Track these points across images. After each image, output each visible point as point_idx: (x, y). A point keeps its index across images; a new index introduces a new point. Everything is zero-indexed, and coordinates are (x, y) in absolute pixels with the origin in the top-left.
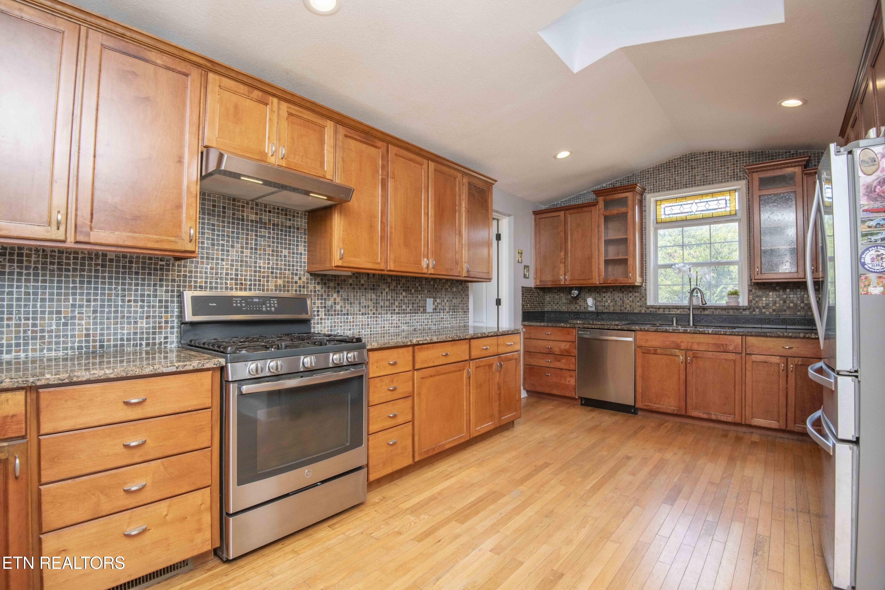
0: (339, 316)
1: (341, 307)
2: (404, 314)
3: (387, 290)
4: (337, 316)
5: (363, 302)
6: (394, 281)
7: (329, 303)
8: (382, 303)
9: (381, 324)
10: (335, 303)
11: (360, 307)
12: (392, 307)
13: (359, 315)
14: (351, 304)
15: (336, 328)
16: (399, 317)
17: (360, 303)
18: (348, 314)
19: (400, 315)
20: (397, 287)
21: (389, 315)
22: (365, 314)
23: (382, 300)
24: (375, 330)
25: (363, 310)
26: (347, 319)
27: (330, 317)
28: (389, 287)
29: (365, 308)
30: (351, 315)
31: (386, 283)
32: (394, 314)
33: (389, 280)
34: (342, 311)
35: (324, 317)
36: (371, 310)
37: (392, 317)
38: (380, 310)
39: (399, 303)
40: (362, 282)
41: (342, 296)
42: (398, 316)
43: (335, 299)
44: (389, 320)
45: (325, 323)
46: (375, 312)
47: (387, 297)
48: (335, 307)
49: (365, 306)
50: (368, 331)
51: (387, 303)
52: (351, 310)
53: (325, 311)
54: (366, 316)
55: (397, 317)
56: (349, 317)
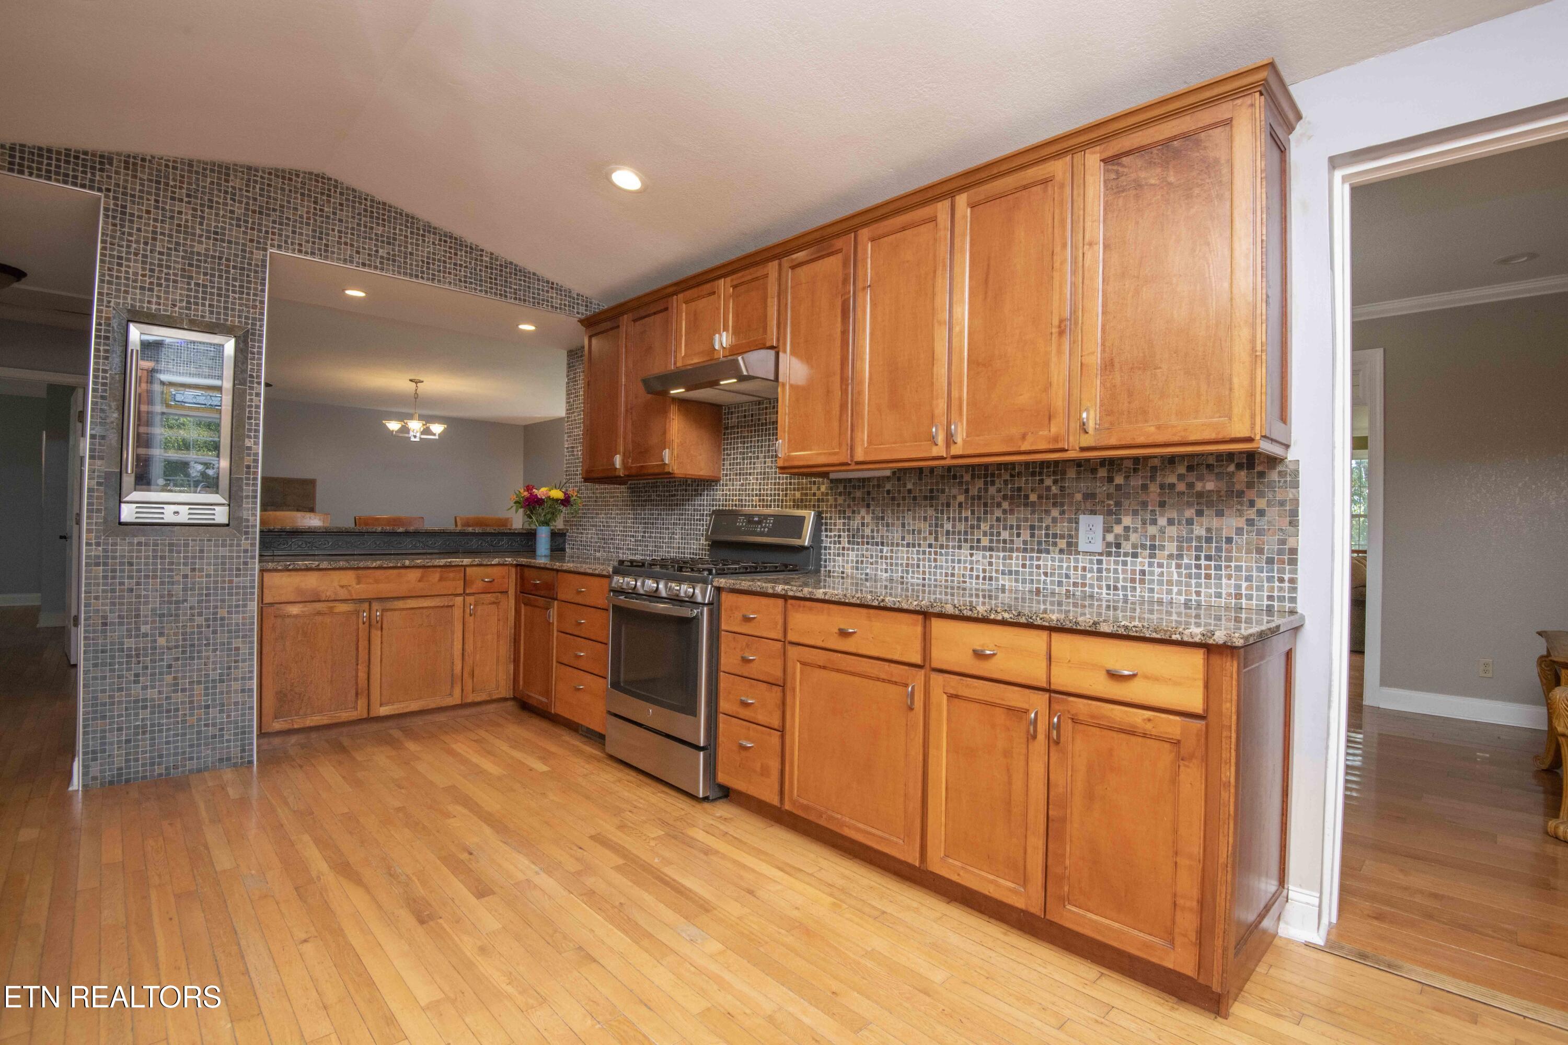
0: (869, 546)
1: (872, 531)
2: (1004, 550)
3: (961, 498)
4: (866, 546)
5: (909, 524)
6: (979, 477)
7: (856, 523)
8: (948, 526)
9: (947, 568)
10: (863, 525)
11: (903, 531)
12: (972, 534)
13: (903, 546)
14: (888, 525)
15: (864, 565)
16: (991, 557)
17: (903, 525)
18: (882, 544)
19: (994, 554)
20: (986, 490)
21: (965, 552)
22: (914, 546)
23: (949, 518)
24: (933, 578)
25: (909, 538)
26: (881, 551)
27: (856, 547)
28: (967, 491)
29: (913, 533)
30: (888, 546)
31: (961, 483)
32: (978, 549)
33: (967, 478)
34: (873, 538)
35: (847, 545)
36: (925, 539)
37: (971, 555)
38: (943, 540)
39: (992, 527)
40: (909, 486)
41: (873, 513)
42: (988, 554)
43: (863, 518)
44: (965, 562)
45: (848, 554)
46: (934, 543)
47: (960, 513)
48: (863, 531)
49: (914, 531)
50: (918, 578)
51: (961, 527)
52: (887, 537)
53: (848, 536)
54: (914, 550)
55: (984, 557)
56: (885, 549)
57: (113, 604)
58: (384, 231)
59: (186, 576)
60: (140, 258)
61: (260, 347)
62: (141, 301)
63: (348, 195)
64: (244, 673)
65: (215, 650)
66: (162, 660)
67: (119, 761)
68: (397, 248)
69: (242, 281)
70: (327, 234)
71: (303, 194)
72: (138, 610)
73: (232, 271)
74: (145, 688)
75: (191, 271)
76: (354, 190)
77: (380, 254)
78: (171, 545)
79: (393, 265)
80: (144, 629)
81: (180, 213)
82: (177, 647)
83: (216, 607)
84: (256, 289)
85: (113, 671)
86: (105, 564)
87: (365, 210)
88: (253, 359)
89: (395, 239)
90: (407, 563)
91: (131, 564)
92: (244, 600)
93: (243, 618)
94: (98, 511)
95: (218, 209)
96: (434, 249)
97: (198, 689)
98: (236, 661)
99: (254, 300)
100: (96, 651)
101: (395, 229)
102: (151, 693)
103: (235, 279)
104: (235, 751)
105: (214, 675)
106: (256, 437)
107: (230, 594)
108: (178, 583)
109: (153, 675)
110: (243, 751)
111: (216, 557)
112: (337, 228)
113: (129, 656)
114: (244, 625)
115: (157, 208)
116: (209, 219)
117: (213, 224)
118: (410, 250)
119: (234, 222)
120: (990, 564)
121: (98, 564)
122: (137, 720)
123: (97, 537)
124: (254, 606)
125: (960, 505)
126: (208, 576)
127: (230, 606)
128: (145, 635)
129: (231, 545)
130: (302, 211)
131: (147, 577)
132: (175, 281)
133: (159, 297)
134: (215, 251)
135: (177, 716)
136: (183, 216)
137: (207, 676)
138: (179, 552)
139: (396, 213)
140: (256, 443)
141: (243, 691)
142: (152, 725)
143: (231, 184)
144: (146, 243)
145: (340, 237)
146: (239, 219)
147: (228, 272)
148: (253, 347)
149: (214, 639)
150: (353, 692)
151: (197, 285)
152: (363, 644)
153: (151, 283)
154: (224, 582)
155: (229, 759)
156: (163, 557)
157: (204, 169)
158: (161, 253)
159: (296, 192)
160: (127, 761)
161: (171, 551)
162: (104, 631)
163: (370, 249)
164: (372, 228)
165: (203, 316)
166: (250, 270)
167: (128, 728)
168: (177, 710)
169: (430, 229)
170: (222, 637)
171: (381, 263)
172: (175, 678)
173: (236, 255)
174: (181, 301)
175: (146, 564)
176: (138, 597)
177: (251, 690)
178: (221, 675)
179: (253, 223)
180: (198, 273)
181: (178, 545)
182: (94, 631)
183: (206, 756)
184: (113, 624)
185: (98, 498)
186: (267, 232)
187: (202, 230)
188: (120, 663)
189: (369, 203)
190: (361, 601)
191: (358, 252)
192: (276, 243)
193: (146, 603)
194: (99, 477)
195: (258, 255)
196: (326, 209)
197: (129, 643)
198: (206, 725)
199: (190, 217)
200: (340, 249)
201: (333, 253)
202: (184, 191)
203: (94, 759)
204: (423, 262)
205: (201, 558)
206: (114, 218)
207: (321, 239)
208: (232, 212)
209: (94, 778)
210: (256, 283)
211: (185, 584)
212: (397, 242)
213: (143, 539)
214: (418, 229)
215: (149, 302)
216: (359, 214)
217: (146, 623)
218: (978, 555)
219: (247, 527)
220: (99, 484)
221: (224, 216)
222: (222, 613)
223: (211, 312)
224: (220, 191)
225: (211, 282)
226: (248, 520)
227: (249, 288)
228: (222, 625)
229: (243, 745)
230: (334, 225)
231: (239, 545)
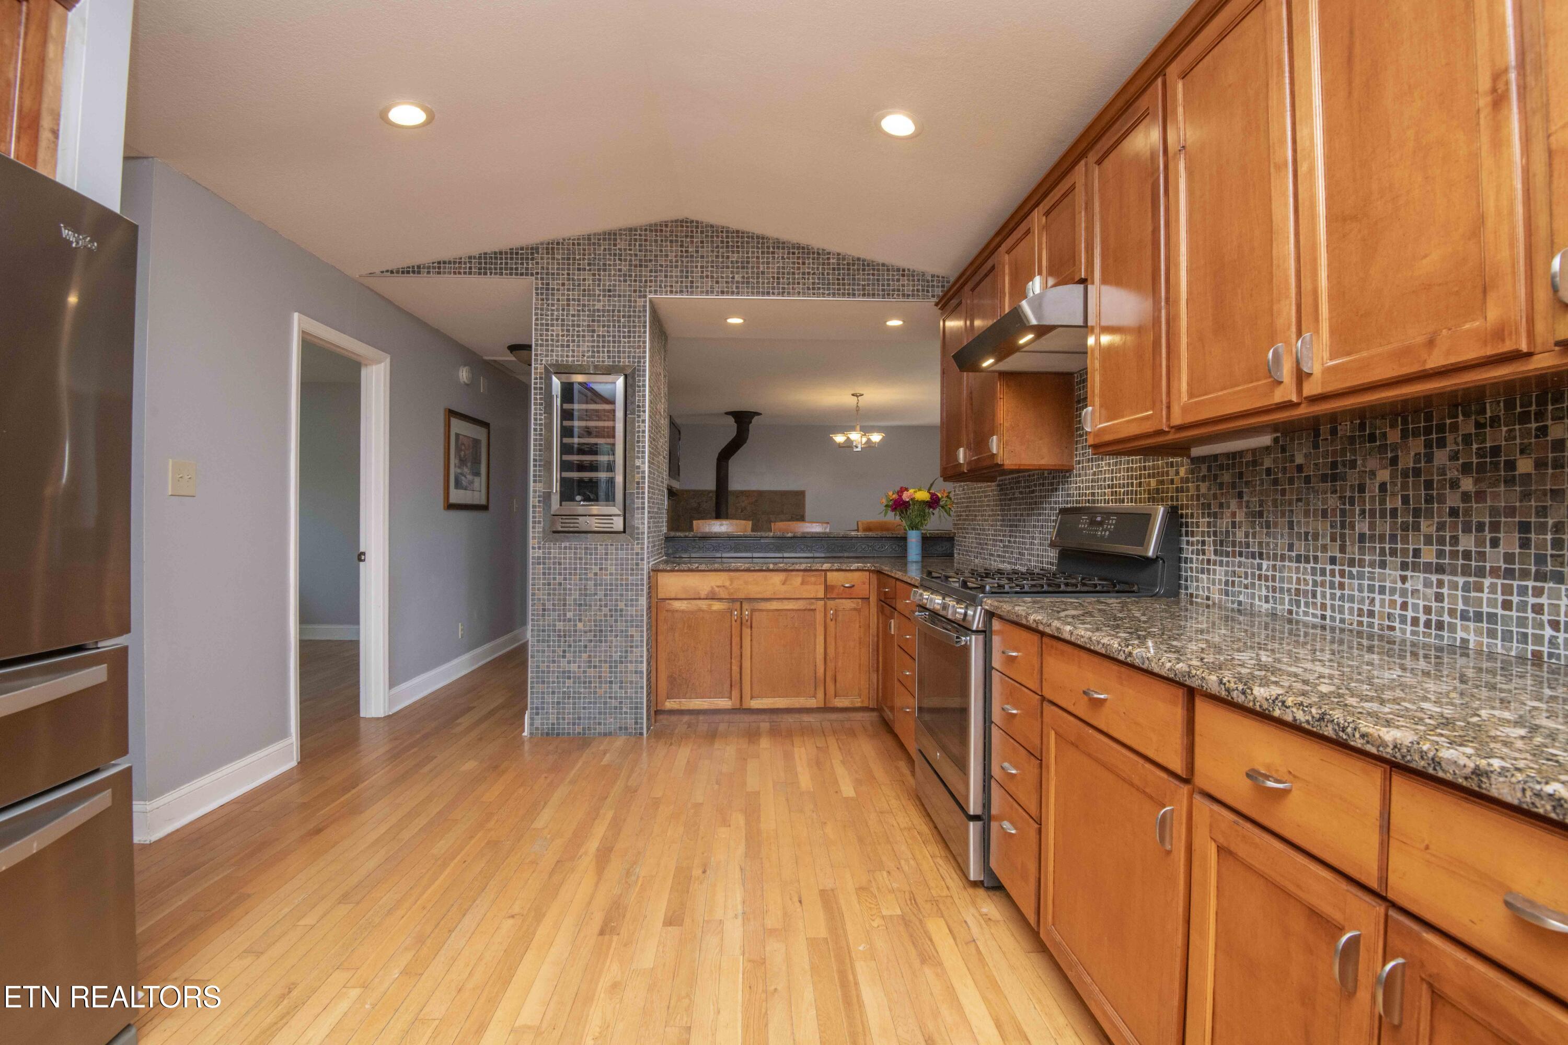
0: (1243, 559)
1: (1247, 535)
2: (1466, 571)
3: (1384, 475)
4: (1238, 559)
5: (1299, 522)
6: (1416, 433)
7: (1224, 523)
8: (1362, 526)
9: (1362, 601)
10: (1234, 525)
11: (1290, 536)
12: (1405, 540)
13: (1290, 560)
14: (1268, 527)
15: (1237, 589)
16: (1440, 584)
17: (1291, 525)
18: (1261, 556)
19: (1446, 578)
20: (1429, 458)
21: (1393, 573)
22: (1307, 561)
23: (1363, 512)
24: (1338, 616)
25: (1300, 548)
26: (1260, 567)
27: (1225, 559)
28: (1394, 461)
29: (1306, 539)
30: (1268, 559)
31: (1383, 448)
32: (1416, 567)
33: (1394, 436)
34: (1248, 545)
35: (1213, 557)
36: (1324, 548)
37: (1404, 579)
38: (1353, 551)
39: (1441, 527)
40: (1299, 460)
41: (1247, 507)
42: (1434, 578)
43: (1234, 515)
44: (1393, 591)
45: (1215, 570)
46: (1338, 555)
47: (1383, 502)
48: (1234, 534)
49: (1307, 534)
50: (1314, 616)
51: (1386, 527)
52: (1268, 544)
53: (1215, 542)
54: (1308, 566)
55: (1428, 584)
56: (1265, 564)
57: (549, 594)
58: (738, 257)
59: (596, 574)
60: (560, 322)
61: (644, 381)
62: (562, 356)
63: (707, 231)
64: (637, 657)
65: (616, 636)
66: (580, 641)
67: (552, 718)
68: (750, 271)
69: (629, 327)
70: (692, 272)
71: (671, 241)
72: (565, 600)
73: (622, 320)
74: (569, 662)
75: (594, 326)
76: (712, 226)
77: (736, 279)
78: (586, 548)
79: (748, 288)
80: (570, 615)
81: (584, 280)
82: (590, 631)
83: (617, 600)
84: (639, 332)
85: (549, 646)
86: (544, 564)
87: (722, 242)
88: (639, 391)
89: (748, 262)
90: (771, 566)
91: (560, 564)
92: (637, 595)
93: (636, 611)
94: (539, 522)
95: (610, 270)
96: (783, 263)
97: (605, 667)
98: (631, 647)
99: (639, 341)
100: (539, 631)
101: (748, 253)
102: (573, 667)
103: (624, 327)
104: (630, 722)
105: (616, 656)
106: (643, 457)
107: (627, 590)
108: (590, 579)
109: (575, 652)
110: (636, 723)
111: (616, 559)
112: (699, 265)
113: (559, 636)
114: (637, 616)
115: (569, 280)
116: (604, 280)
117: (608, 283)
118: (761, 269)
119: (622, 279)
120: (1439, 598)
121: (539, 564)
122: (564, 687)
123: (539, 543)
124: (643, 601)
125: (1383, 488)
126: (611, 574)
127: (627, 600)
128: (570, 620)
129: (627, 549)
130: (672, 256)
131: (570, 574)
132: (584, 336)
133: (573, 351)
134: (609, 306)
135: (590, 687)
136: (587, 282)
137: (611, 656)
138: (591, 554)
139: (748, 237)
140: (643, 463)
141: (636, 672)
142: (574, 692)
143: (618, 247)
144: (563, 310)
145: (702, 272)
146: (625, 275)
147: (619, 321)
148: (639, 381)
149: (616, 626)
150: (729, 682)
151: (598, 336)
152: (736, 640)
153: (568, 341)
154: (622, 579)
155: (626, 728)
156: (581, 559)
157: (599, 240)
158: (573, 316)
159: (666, 241)
160: (558, 719)
161: (586, 554)
162: (543, 615)
163: (727, 277)
164: (728, 257)
165: (603, 362)
166: (635, 317)
167: (559, 693)
168: (590, 682)
169: (779, 244)
170: (621, 626)
171: (737, 288)
172: (590, 656)
173: (624, 306)
174: (588, 351)
175: (570, 564)
176: (565, 589)
177: (642, 672)
178: (621, 657)
179: (636, 276)
180: (599, 326)
181: (591, 549)
182: (538, 615)
183: (610, 723)
184: (549, 610)
185: (539, 512)
186: (646, 281)
187: (600, 290)
188: (554, 641)
189: (724, 235)
190: (733, 600)
191: (717, 282)
192: (653, 289)
193: (570, 595)
194: (539, 496)
195: (640, 302)
196: (690, 250)
197: (560, 625)
198: (610, 698)
199: (591, 282)
200: (702, 283)
201: (697, 287)
202: (586, 261)
203: (537, 714)
204: (773, 278)
205: (606, 559)
206: (542, 294)
207: (687, 277)
208: (620, 270)
209: (537, 729)
210: (639, 327)
211: (596, 580)
212: (750, 265)
213: (567, 544)
214: (768, 248)
215: (567, 356)
216: (717, 247)
217: (570, 611)
218: (1416, 580)
219: (638, 534)
220: (539, 502)
221: (614, 275)
222: (621, 605)
223: (609, 357)
224: (610, 255)
225: (608, 332)
226: (638, 528)
227: (635, 332)
228: (621, 616)
229: (636, 718)
230: (697, 262)
231: (632, 549)
